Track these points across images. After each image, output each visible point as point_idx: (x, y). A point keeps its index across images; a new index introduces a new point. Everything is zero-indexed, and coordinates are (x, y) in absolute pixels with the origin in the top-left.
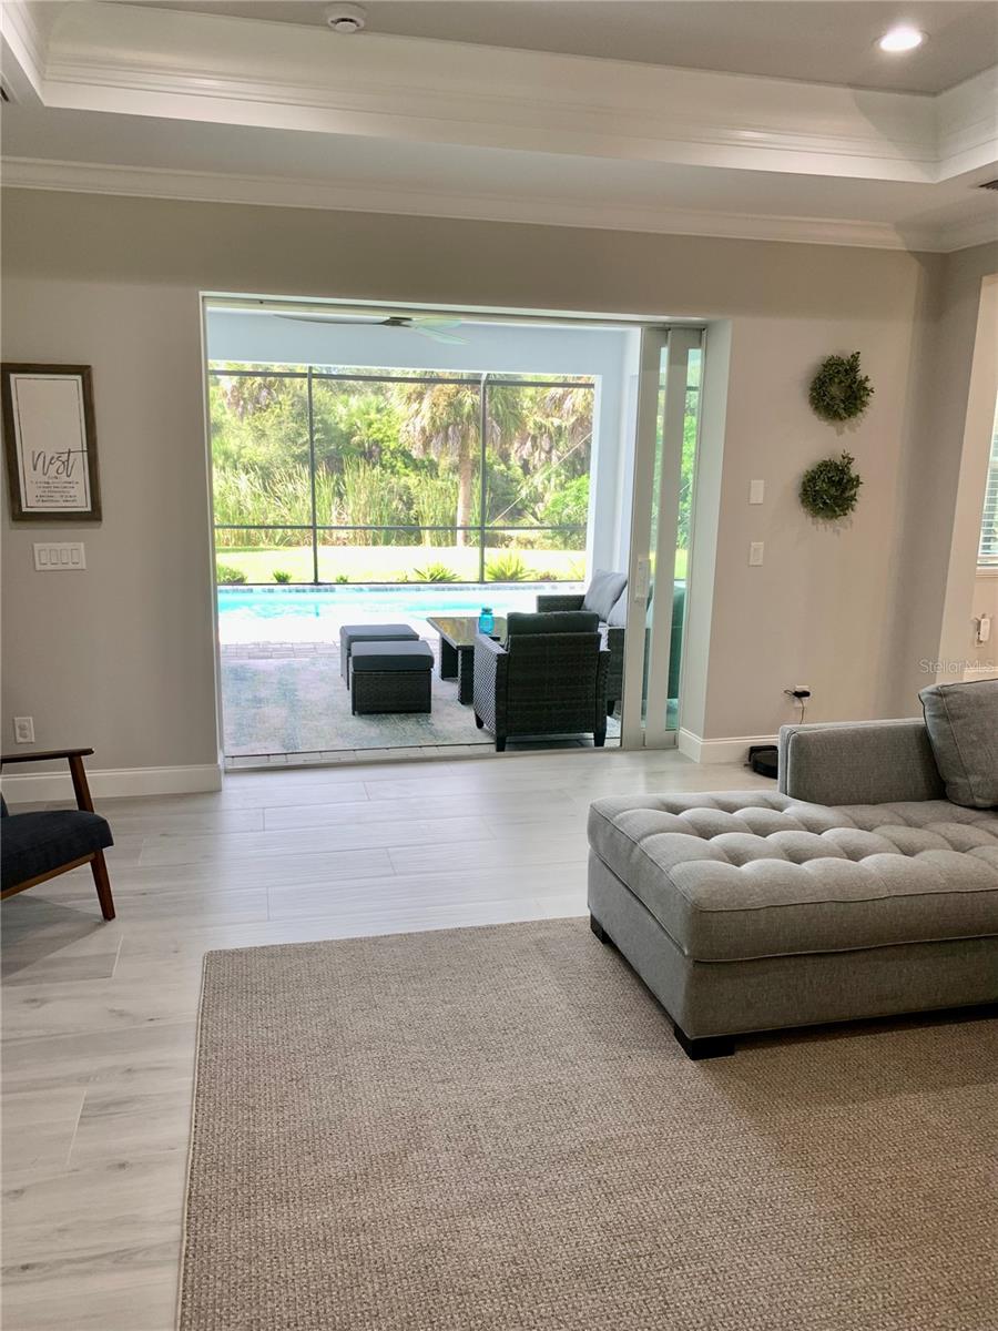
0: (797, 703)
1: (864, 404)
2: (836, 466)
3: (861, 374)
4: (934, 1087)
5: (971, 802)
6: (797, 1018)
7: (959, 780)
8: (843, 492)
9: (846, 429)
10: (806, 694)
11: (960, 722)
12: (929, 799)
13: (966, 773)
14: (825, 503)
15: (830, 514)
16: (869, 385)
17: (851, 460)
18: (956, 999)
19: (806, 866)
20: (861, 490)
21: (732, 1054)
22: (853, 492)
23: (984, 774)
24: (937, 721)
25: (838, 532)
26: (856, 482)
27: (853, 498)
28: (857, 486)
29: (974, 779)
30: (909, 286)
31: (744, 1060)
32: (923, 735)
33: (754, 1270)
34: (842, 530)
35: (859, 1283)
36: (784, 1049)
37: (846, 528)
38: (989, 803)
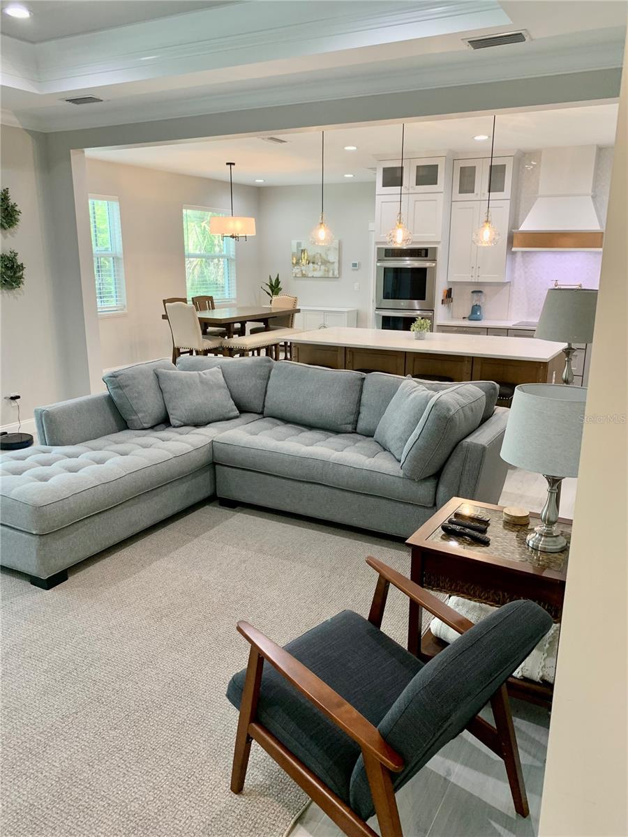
0: (14, 403)
1: (17, 220)
2: (8, 258)
3: (12, 202)
4: (166, 555)
5: (141, 427)
6: (96, 549)
7: (133, 417)
8: (15, 273)
9: (8, 235)
10: (18, 397)
11: (127, 389)
12: (119, 431)
13: (136, 413)
14: (5, 280)
15: (9, 287)
16: (17, 208)
17: (16, 254)
18: (162, 516)
20: (25, 272)
21: (67, 579)
22: (21, 273)
23: (144, 412)
24: (116, 390)
25: (17, 298)
26: (21, 267)
27: (21, 277)
28: (23, 270)
29: (140, 415)
30: (28, 148)
31: (72, 579)
32: (110, 399)
33: (126, 650)
34: (18, 296)
35: (170, 633)
36: (91, 567)
37: (20, 294)
38: (149, 425)
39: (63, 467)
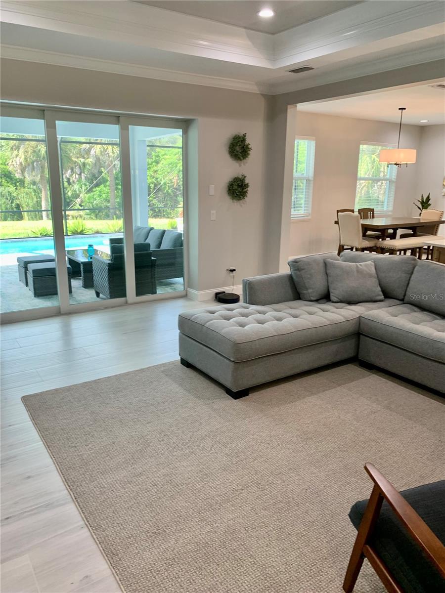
0: (231, 274)
1: (248, 154)
2: (240, 179)
3: (247, 142)
4: (315, 394)
5: (310, 299)
6: (269, 379)
7: (305, 292)
8: (243, 190)
9: (242, 164)
10: (234, 270)
11: (303, 271)
12: (294, 300)
13: (307, 289)
14: (237, 194)
15: (239, 198)
16: (250, 147)
17: (245, 177)
18: (316, 365)
19: (265, 325)
20: (249, 189)
21: (248, 395)
22: (246, 190)
23: (313, 289)
24: (295, 272)
25: (241, 206)
26: (247, 186)
27: (246, 192)
28: (248, 187)
29: (310, 291)
30: (261, 106)
31: (252, 396)
32: (290, 277)
33: (280, 456)
34: (242, 204)
35: (312, 452)
36: (264, 391)
37: (244, 204)
38: (315, 299)
39: (255, 319)
